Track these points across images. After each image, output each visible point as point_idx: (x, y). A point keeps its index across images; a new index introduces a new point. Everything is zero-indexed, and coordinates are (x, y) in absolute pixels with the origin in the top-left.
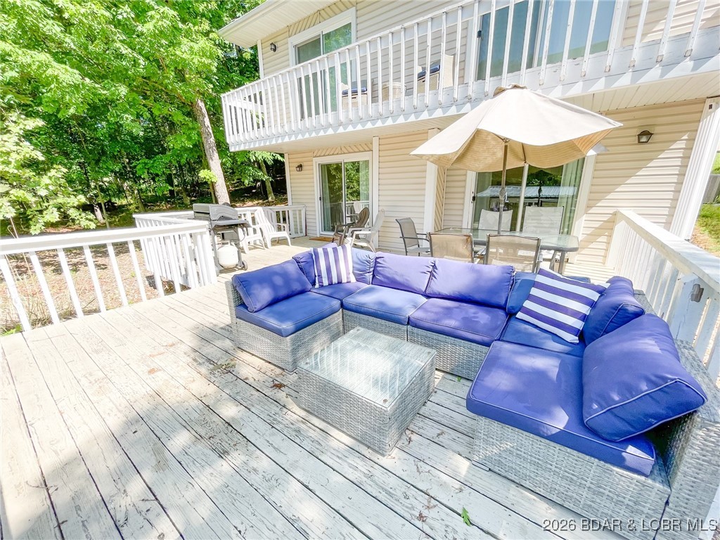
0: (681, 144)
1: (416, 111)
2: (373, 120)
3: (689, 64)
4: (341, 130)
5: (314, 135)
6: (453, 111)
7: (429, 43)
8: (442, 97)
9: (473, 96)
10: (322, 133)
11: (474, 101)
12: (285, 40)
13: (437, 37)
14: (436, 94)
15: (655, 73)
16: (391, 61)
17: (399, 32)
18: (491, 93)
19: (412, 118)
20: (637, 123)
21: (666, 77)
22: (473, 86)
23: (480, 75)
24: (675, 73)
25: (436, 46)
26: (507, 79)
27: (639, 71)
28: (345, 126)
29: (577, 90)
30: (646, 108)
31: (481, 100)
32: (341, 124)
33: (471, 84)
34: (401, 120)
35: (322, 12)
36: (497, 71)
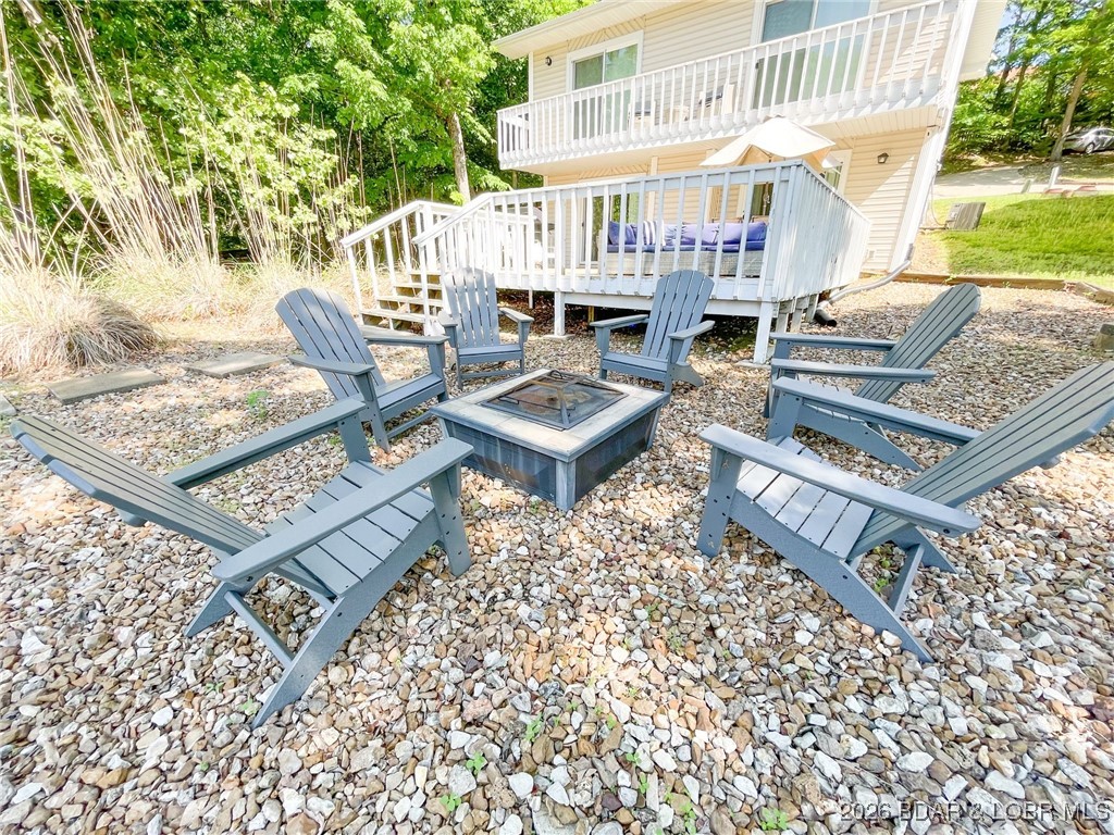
0: (909, 164)
1: (702, 132)
2: (663, 140)
3: (886, 104)
4: (631, 148)
5: (602, 152)
6: (732, 133)
7: (716, 77)
8: (724, 122)
9: (748, 122)
10: (611, 151)
11: (749, 126)
12: (562, 55)
13: (723, 72)
14: (719, 119)
15: (868, 110)
16: (683, 89)
17: (692, 65)
18: (762, 119)
19: (698, 139)
20: (879, 146)
21: (876, 112)
22: (749, 113)
23: (755, 105)
24: (879, 110)
25: (722, 79)
26: (774, 109)
27: (859, 108)
28: (635, 144)
29: (820, 120)
30: (885, 134)
31: (754, 125)
32: (631, 142)
33: (747, 112)
34: (688, 140)
35: (608, 31)
36: (767, 103)
